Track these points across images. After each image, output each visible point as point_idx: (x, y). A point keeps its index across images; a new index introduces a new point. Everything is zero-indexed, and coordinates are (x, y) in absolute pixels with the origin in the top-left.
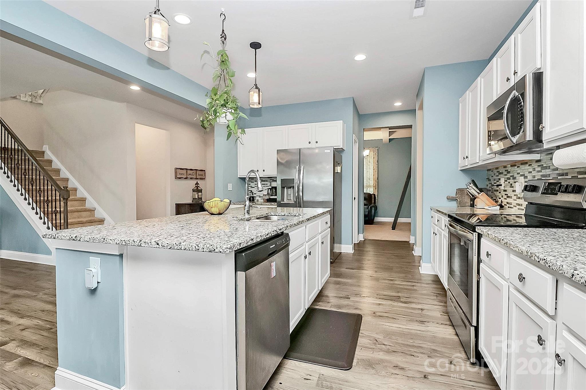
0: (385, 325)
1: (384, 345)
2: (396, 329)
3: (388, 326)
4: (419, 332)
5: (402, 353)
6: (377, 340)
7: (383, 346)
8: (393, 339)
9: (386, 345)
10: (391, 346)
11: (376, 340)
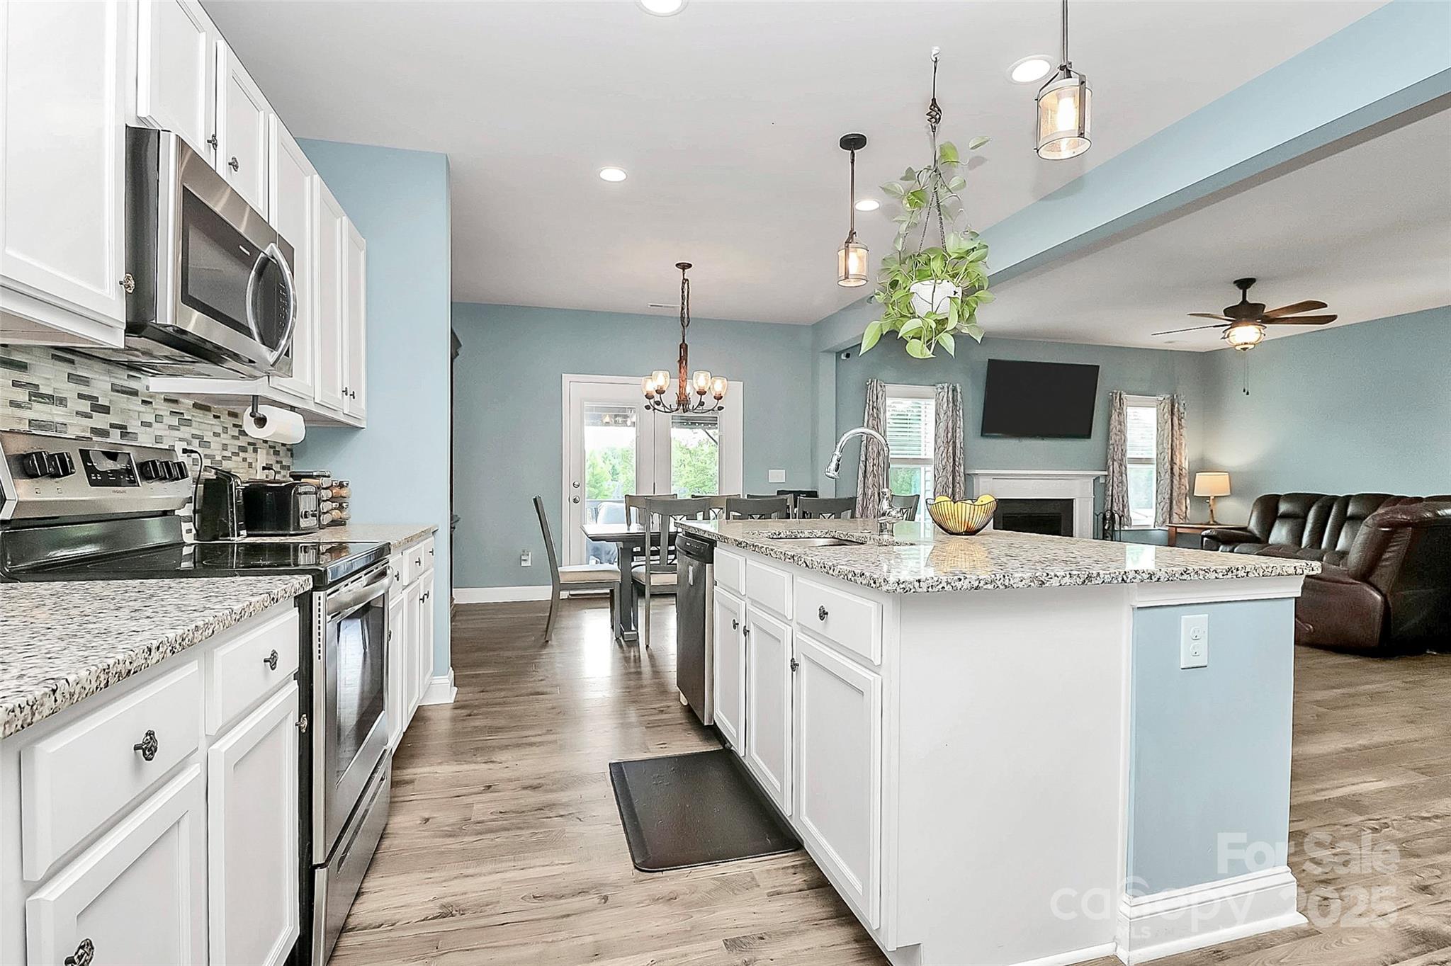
0: (564, 864)
1: (561, 816)
2: (533, 863)
3: (557, 865)
4: (471, 871)
5: (523, 812)
6: (578, 820)
7: (562, 813)
8: (541, 833)
9: (557, 817)
10: (547, 818)
11: (580, 820)
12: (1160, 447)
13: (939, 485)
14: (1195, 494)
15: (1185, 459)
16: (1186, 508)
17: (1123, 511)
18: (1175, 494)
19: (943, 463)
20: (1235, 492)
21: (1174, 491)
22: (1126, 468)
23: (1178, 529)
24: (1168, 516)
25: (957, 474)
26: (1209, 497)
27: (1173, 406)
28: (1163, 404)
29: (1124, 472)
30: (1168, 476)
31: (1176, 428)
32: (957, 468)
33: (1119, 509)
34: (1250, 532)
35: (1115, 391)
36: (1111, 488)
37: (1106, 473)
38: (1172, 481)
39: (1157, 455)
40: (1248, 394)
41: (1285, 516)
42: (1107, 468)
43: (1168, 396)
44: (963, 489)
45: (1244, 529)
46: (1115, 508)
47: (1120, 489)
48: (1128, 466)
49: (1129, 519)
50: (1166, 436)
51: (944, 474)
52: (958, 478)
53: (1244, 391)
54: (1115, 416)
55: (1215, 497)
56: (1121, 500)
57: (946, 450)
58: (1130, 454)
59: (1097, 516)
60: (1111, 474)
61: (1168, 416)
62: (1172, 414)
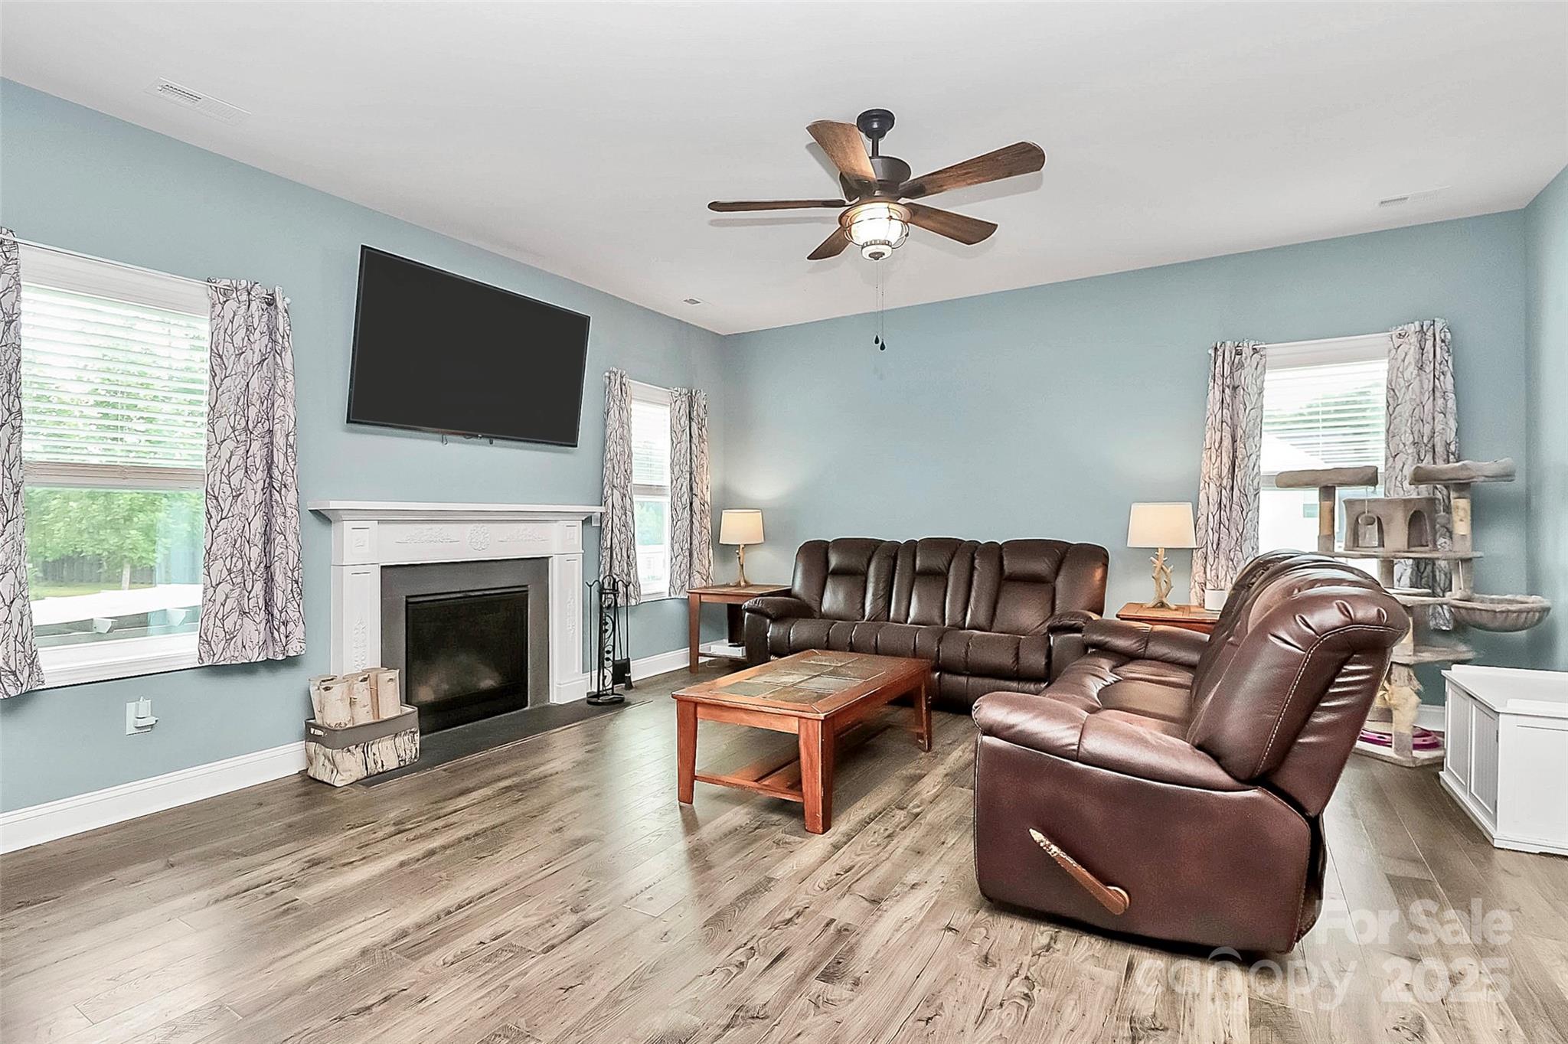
12: (676, 469)
13: (221, 540)
14: (721, 542)
15: (707, 488)
16: (710, 562)
17: (628, 575)
18: (695, 542)
19: (235, 481)
20: (769, 536)
21: (694, 537)
22: (632, 502)
23: (702, 597)
24: (687, 577)
25: (277, 510)
26: (739, 545)
27: (691, 406)
28: (679, 402)
29: (628, 507)
30: (687, 514)
31: (695, 440)
32: (276, 495)
33: (623, 571)
34: (795, 597)
35: (615, 370)
36: (609, 536)
37: (602, 509)
38: (692, 522)
39: (672, 482)
40: (883, 347)
41: (838, 573)
42: (602, 502)
43: (684, 391)
44: (295, 546)
45: (788, 593)
46: (616, 570)
47: (623, 536)
48: (635, 498)
49: (637, 586)
50: (683, 452)
51: (236, 510)
52: (280, 520)
53: (877, 341)
54: (614, 412)
55: (745, 545)
56: (625, 555)
57: (242, 450)
58: (636, 479)
59: (590, 586)
60: (610, 511)
61: (684, 421)
62: (691, 419)
